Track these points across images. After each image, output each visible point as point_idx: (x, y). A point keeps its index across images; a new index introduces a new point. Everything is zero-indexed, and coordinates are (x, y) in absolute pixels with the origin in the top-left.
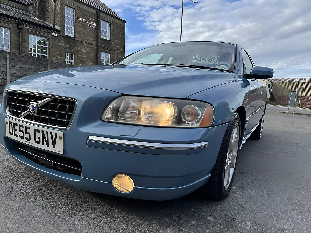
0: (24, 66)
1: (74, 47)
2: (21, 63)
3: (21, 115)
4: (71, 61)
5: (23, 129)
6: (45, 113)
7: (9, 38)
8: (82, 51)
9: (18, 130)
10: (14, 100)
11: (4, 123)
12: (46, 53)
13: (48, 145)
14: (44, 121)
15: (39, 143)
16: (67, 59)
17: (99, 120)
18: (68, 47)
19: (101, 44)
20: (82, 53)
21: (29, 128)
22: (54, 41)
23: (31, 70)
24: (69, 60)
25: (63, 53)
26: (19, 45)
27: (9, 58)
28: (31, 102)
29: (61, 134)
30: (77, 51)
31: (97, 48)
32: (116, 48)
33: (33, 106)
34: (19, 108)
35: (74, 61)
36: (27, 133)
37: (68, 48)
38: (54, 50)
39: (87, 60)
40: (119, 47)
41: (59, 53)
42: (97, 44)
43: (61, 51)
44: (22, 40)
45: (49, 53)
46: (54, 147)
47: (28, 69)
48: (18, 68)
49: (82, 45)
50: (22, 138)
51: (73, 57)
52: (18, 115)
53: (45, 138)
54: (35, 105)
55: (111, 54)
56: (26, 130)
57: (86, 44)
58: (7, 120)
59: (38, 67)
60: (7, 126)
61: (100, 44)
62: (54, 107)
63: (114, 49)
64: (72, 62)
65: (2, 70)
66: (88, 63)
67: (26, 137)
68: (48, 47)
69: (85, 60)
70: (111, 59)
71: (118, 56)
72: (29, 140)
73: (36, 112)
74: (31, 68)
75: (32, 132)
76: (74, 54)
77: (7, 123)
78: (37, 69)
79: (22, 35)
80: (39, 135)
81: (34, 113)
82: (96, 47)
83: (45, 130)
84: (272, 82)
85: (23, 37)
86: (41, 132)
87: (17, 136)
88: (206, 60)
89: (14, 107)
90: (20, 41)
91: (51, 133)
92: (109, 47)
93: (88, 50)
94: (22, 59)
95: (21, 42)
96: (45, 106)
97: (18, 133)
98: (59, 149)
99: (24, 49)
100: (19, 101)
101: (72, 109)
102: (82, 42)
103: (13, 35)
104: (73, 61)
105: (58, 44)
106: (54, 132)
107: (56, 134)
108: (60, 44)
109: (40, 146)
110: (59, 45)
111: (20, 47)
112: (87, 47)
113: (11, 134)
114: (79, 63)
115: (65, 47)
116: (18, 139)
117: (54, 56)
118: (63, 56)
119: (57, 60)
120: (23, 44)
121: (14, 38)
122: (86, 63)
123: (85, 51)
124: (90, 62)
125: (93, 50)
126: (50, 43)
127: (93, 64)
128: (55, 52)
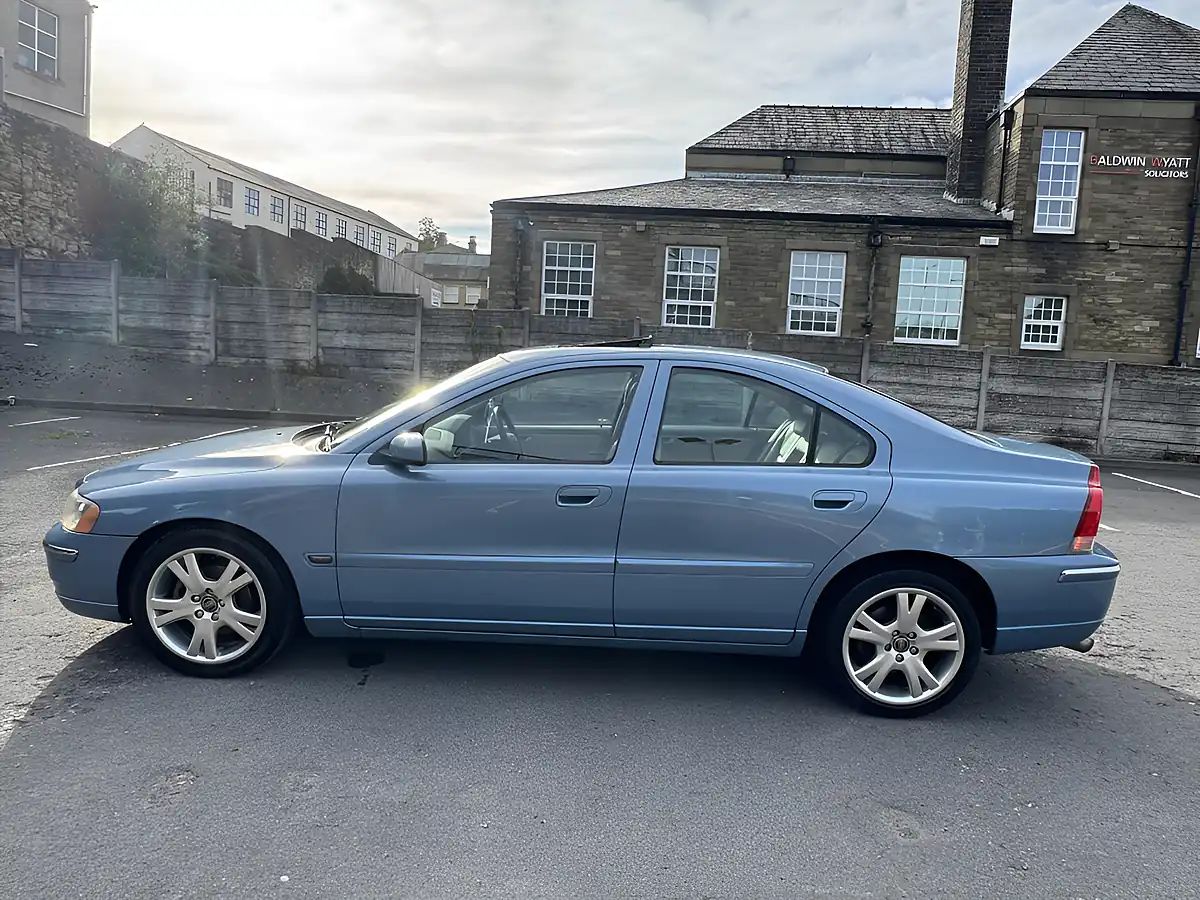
1: (1068, 272)
4: (1051, 323)
7: (842, 280)
8: (1108, 279)
12: (955, 307)
16: (1037, 317)
18: (1039, 275)
20: (1104, 290)
22: (984, 264)
24: (1042, 322)
25: (1020, 299)
26: (868, 293)
30: (1080, 283)
31: (1187, 258)
35: (1066, 322)
37: (1040, 278)
38: (984, 293)
39: (1128, 312)
41: (1005, 300)
42: (1190, 241)
43: (1011, 293)
44: (877, 279)
45: (965, 307)
49: (1107, 256)
51: (1063, 310)
57: (1125, 251)
64: (1055, 328)
66: (1132, 322)
69: (1118, 316)
76: (1068, 297)
79: (878, 265)
82: (1181, 253)
85: (881, 269)
90: (872, 281)
93: (1136, 274)
95: (875, 285)
99: (881, 305)
102: (1105, 247)
103: (854, 269)
104: (1060, 324)
105: (999, 270)
108: (1008, 269)
110: (1005, 274)
111: (869, 300)
112: (1134, 261)
114: (1088, 328)
115: (1030, 276)
117: (981, 315)
118: (1016, 309)
119: (991, 325)
120: (881, 289)
121: (855, 276)
122: (1119, 326)
123: (1119, 279)
124: (1142, 317)
125: (1165, 269)
126: (971, 272)
127: (1157, 324)
128: (987, 299)
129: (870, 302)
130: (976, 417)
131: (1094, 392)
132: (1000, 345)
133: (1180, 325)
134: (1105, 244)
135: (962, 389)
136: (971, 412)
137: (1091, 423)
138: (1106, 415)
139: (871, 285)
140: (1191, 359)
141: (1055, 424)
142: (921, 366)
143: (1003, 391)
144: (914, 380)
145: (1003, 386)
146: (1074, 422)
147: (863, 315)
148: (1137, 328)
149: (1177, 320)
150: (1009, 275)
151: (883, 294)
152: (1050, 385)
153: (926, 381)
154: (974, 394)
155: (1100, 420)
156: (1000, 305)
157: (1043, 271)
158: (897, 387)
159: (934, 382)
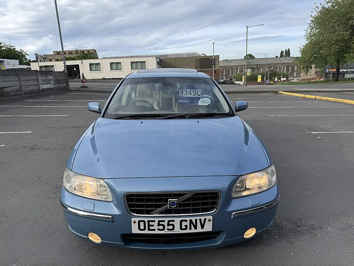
3: (154, 212)
5: (165, 223)
9: (156, 225)
13: (196, 229)
14: (186, 211)
15: (185, 229)
21: (173, 221)
28: (169, 200)
29: (210, 217)
33: (172, 202)
36: (169, 225)
46: (203, 228)
50: (163, 230)
52: (149, 212)
53: (193, 224)
54: (176, 202)
56: (168, 223)
58: (135, 219)
60: (134, 225)
62: (198, 199)
67: (168, 229)
72: (172, 229)
73: (178, 207)
77: (134, 222)
80: (186, 223)
83: (194, 218)
84: (160, 59)
86: (189, 221)
87: (154, 230)
88: (191, 94)
91: (200, 219)
106: (203, 218)
107: (205, 219)
109: (186, 231)
113: (144, 230)
116: (155, 232)
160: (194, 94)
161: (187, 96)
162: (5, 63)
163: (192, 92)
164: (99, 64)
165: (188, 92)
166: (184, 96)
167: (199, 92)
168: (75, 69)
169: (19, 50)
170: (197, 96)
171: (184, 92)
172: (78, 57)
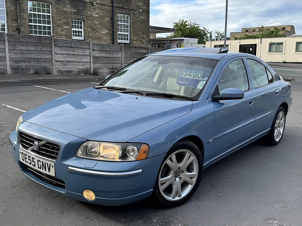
0: (24, 48)
1: (83, 12)
2: (21, 45)
3: (29, 149)
4: (80, 30)
5: (31, 159)
6: (43, 150)
7: (5, 9)
8: (94, 15)
9: (28, 159)
10: (24, 138)
11: (19, 152)
12: (49, 23)
13: (46, 170)
14: (43, 155)
15: (40, 168)
16: (75, 28)
17: (74, 157)
18: (74, 12)
19: (117, 3)
20: (93, 19)
21: (34, 159)
22: (57, 6)
23: (32, 52)
24: (77, 30)
25: (70, 21)
26: (17, 16)
27: (8, 40)
28: (35, 142)
29: (52, 164)
30: (86, 16)
31: (113, 10)
32: (138, 6)
33: (36, 144)
34: (27, 144)
35: (84, 30)
36: (33, 161)
37: (75, 14)
38: (58, 18)
39: (101, 27)
40: (142, 4)
41: (65, 21)
42: (113, 4)
43: (67, 18)
44: (20, 10)
45: (53, 23)
46: (49, 172)
47: (29, 52)
48: (18, 51)
49: (93, 7)
50: (31, 164)
51: (83, 25)
52: (27, 148)
53: (44, 166)
54: (37, 145)
55: (131, 16)
56: (32, 160)
57: (97, 6)
58: (20, 151)
59: (40, 47)
60: (20, 154)
61: (115, 4)
62: (48, 147)
63: (135, 8)
64: (81, 32)
65: (1, 55)
66: (102, 30)
67: (33, 164)
68: (51, 26)
69: (98, 28)
70: (132, 22)
71: (141, 17)
72: (35, 166)
73: (38, 149)
74: (32, 49)
75: (36, 161)
76: (84, 21)
77: (20, 153)
78: (39, 50)
79: (19, 3)
80: (40, 164)
81: (36, 149)
82: (111, 8)
83: (44, 161)
85: (21, 5)
86: (41, 162)
87: (27, 162)
88: (190, 75)
89: (24, 142)
90: (18, 11)
91: (47, 163)
92: (128, 6)
93: (101, 14)
94: (22, 40)
95: (20, 12)
96: (43, 145)
97: (27, 160)
98: (52, 173)
99: (23, 21)
100: (27, 140)
101: (58, 150)
102: (92, 4)
103: (9, 5)
104: (82, 30)
105: (62, 9)
106: (49, 163)
107: (50, 164)
108: (65, 9)
109: (41, 170)
110: (64, 11)
111: (18, 18)
112: (100, 10)
113: (24, 160)
114: (91, 32)
115: (72, 12)
116: (28, 164)
117: (59, 26)
118: (69, 24)
119: (62, 30)
120: (22, 14)
121: (11, 8)
122: (98, 31)
123: (96, 15)
124: (104, 29)
125: (108, 12)
126: (53, 9)
127: (108, 31)
128: (60, 20)
129: (19, 19)
130: (90, 65)
131: (119, 55)
132: (66, 38)
133: (113, 31)
134: (92, 3)
135: (85, 55)
136: (88, 64)
137: (120, 65)
138: (123, 62)
139: (18, 12)
140: (117, 43)
141: (111, 66)
142: (71, 47)
143: (97, 56)
144: (70, 53)
145: (97, 54)
146: (116, 65)
147: (16, 25)
148: (103, 32)
149: (112, 30)
150: (65, 11)
151: (23, 16)
152: (109, 53)
153: (74, 53)
154: (89, 57)
155: (122, 64)
156: (64, 23)
157: (75, 11)
158: (65, 55)
159: (77, 53)
160: (194, 76)
161: (187, 77)
162: (185, 41)
163: (192, 74)
164: (282, 44)
165: (188, 73)
166: (183, 76)
167: (200, 75)
168: (251, 49)
169: (202, 28)
170: (197, 78)
171: (184, 73)
172: (263, 35)
